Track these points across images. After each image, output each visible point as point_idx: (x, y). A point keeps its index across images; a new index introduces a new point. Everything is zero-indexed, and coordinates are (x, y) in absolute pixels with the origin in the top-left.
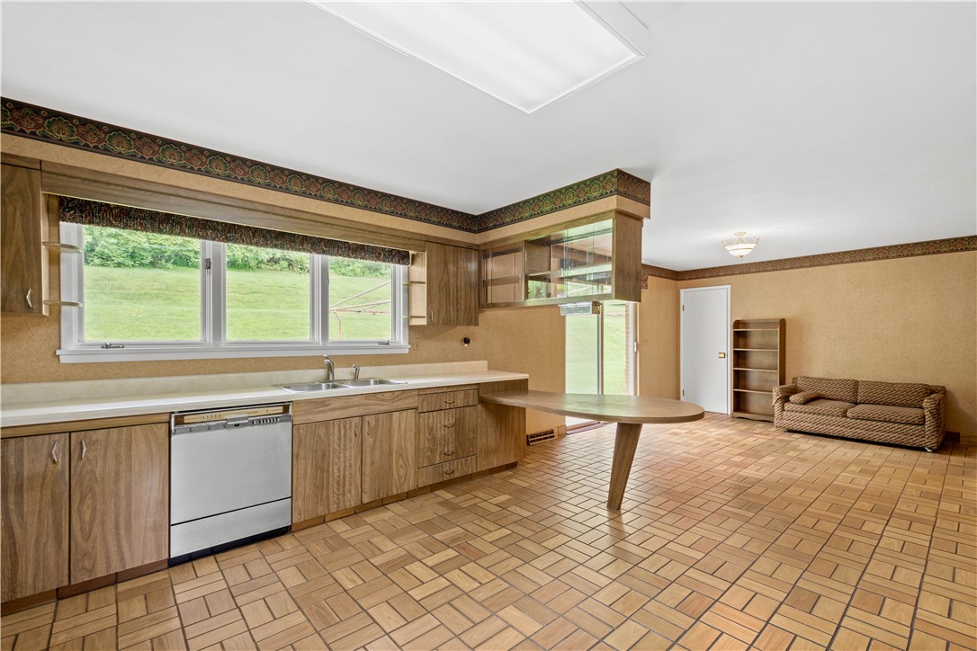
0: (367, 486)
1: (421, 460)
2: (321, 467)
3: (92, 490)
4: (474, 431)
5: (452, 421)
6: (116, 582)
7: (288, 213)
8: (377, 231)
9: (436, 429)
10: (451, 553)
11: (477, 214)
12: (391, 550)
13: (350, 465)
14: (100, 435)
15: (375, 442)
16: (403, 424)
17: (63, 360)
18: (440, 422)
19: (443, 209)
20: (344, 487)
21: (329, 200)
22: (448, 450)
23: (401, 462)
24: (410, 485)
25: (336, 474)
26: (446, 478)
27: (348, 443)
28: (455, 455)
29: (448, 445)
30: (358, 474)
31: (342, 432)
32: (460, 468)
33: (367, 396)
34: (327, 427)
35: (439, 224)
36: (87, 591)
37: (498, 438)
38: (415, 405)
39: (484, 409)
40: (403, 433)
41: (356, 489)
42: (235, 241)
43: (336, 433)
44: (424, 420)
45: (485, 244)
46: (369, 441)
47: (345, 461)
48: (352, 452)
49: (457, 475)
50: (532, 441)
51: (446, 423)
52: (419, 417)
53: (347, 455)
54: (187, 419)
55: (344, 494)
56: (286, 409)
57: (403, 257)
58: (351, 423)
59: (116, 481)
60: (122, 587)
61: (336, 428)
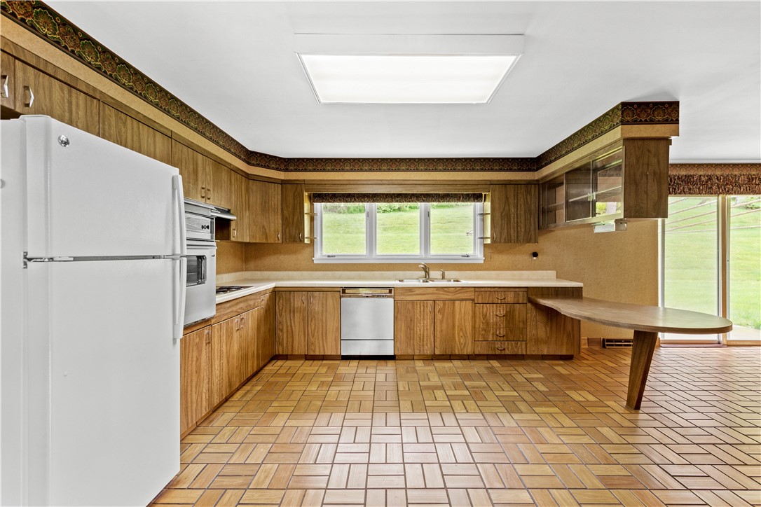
0: (437, 344)
1: (477, 335)
2: (410, 326)
3: (314, 317)
4: (525, 322)
5: (503, 313)
6: (323, 360)
7: (399, 182)
8: (453, 183)
9: (490, 317)
10: (467, 393)
11: (535, 157)
12: (435, 380)
13: (427, 329)
14: (317, 294)
15: (443, 318)
16: (463, 310)
17: (315, 262)
18: (493, 312)
19: (504, 159)
20: (423, 341)
21: (422, 171)
22: (500, 333)
23: (461, 334)
24: (468, 350)
25: (419, 333)
26: (498, 352)
27: (425, 316)
28: (506, 338)
29: (500, 329)
30: (432, 336)
31: (422, 309)
32: (510, 347)
33: (438, 288)
34: (413, 305)
35: (501, 170)
36: (314, 360)
37: (548, 331)
38: (473, 297)
39: (533, 307)
40: (463, 315)
41: (431, 344)
42: (378, 201)
43: (418, 309)
44: (480, 308)
45: (542, 179)
46: (439, 316)
47: (423, 326)
48: (428, 321)
49: (507, 352)
50: (608, 345)
51: (498, 313)
52: (475, 307)
53: (425, 322)
54: (347, 291)
55: (423, 346)
56: (390, 292)
57: (477, 197)
58: (427, 304)
59: (322, 315)
60: (324, 362)
61: (418, 306)
